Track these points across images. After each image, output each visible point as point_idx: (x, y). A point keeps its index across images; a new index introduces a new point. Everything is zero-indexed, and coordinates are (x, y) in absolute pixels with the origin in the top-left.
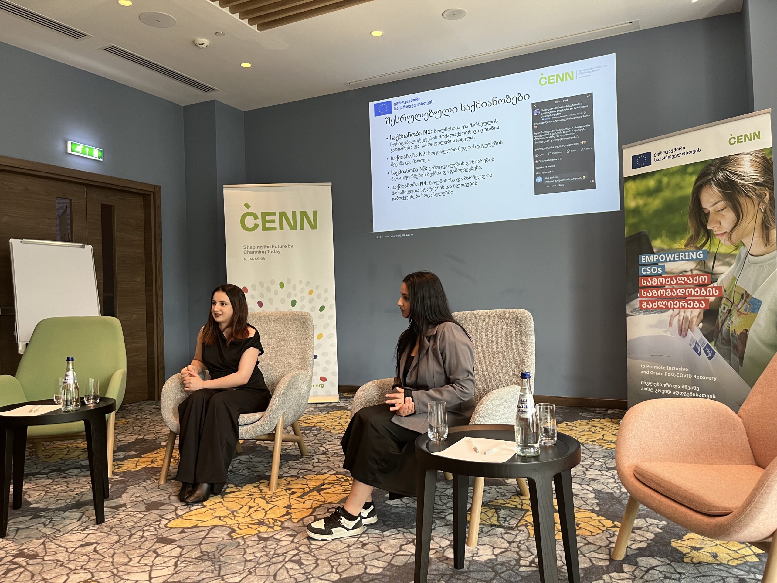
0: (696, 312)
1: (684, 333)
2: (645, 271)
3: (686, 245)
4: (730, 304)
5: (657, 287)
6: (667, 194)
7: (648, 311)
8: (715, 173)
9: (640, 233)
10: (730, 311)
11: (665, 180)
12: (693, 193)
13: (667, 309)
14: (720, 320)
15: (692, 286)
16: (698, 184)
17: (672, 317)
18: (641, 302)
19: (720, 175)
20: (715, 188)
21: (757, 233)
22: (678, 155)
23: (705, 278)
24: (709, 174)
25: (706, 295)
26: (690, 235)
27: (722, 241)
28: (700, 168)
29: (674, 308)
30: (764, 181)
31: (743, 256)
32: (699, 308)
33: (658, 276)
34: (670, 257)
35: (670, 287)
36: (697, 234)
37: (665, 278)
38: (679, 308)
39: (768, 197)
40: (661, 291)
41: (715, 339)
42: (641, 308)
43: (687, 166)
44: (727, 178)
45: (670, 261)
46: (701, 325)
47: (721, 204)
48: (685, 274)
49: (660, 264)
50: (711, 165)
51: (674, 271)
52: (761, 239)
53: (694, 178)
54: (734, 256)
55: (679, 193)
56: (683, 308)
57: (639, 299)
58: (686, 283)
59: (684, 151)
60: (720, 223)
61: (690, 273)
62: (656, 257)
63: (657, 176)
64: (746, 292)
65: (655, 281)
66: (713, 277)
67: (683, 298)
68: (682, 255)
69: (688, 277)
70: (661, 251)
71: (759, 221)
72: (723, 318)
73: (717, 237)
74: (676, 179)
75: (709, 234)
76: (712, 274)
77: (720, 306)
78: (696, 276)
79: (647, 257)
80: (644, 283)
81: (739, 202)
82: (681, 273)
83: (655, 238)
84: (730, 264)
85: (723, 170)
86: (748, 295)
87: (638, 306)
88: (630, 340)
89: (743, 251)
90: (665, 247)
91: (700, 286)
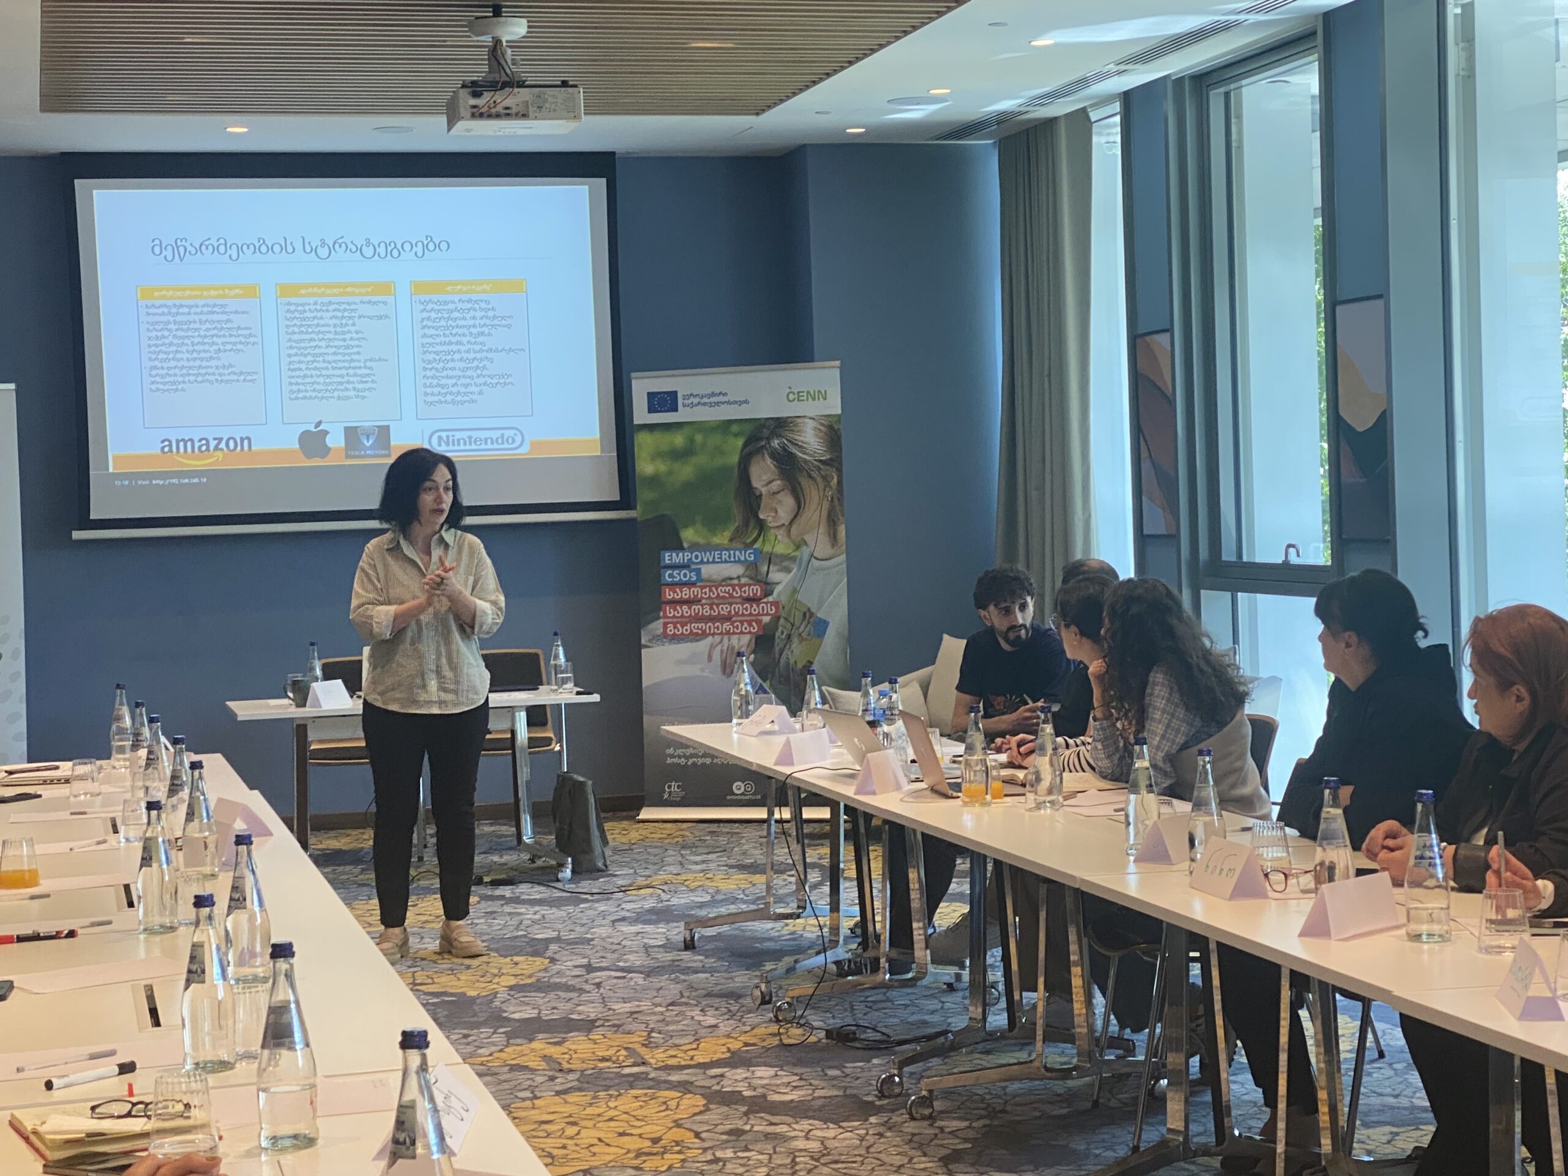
0: (746, 639)
1: (728, 670)
2: (671, 576)
3: (731, 540)
4: (789, 626)
5: (689, 602)
6: (701, 460)
7: (675, 639)
8: (768, 439)
9: (663, 516)
10: (789, 637)
11: (699, 438)
12: (740, 463)
13: (704, 635)
14: (777, 649)
15: (739, 600)
16: (747, 450)
17: (712, 647)
18: (665, 625)
19: (775, 443)
20: (769, 461)
21: (823, 529)
22: (717, 404)
23: (757, 590)
24: (761, 439)
25: (758, 614)
26: (736, 524)
27: (779, 537)
28: (748, 428)
29: (714, 634)
30: (831, 459)
31: (806, 558)
32: (750, 632)
33: (690, 584)
34: (707, 556)
35: (709, 602)
36: (746, 524)
37: (702, 588)
38: (722, 633)
39: (835, 480)
40: (696, 607)
41: (769, 676)
42: (665, 634)
43: (730, 422)
44: (784, 449)
45: (708, 562)
46: (752, 656)
47: (777, 484)
48: (729, 582)
49: (693, 567)
50: (764, 426)
51: (714, 577)
52: (827, 539)
53: (740, 442)
54: (793, 559)
55: (719, 462)
56: (728, 633)
57: (662, 621)
58: (731, 596)
59: (725, 399)
60: (776, 512)
61: (736, 582)
62: (687, 555)
63: (687, 430)
64: (809, 609)
65: (686, 593)
66: (768, 588)
67: (728, 618)
68: (725, 555)
69: (733, 586)
70: (694, 547)
71: (825, 513)
72: (781, 645)
73: (773, 531)
74: (715, 440)
75: (761, 525)
76: (767, 584)
77: (777, 629)
78: (745, 585)
79: (674, 555)
80: (669, 595)
81: (800, 484)
82: (724, 580)
83: (686, 527)
84: (789, 570)
85: (779, 436)
86: (812, 614)
87: (661, 630)
88: (647, 687)
89: (805, 552)
90: (701, 541)
91: (749, 600)
